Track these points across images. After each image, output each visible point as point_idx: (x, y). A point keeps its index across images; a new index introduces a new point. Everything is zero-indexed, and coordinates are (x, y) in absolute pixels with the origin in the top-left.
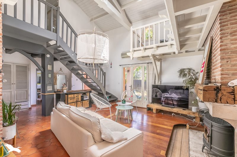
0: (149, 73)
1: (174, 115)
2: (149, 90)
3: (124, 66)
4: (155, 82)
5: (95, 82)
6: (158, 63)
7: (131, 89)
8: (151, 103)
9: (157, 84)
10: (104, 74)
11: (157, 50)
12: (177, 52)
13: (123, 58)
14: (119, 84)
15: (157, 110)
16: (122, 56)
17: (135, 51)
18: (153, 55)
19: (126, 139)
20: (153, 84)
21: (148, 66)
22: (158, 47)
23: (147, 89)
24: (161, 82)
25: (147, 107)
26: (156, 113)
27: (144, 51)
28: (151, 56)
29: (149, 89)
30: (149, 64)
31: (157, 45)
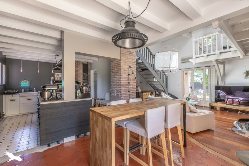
0: (211, 75)
1: (240, 113)
2: (211, 91)
3: (184, 70)
4: (218, 83)
5: (160, 84)
6: (221, 66)
7: (192, 90)
8: (214, 102)
9: (220, 84)
10: (167, 77)
11: (220, 55)
12: (241, 57)
13: (182, 63)
14: (179, 85)
15: (221, 108)
16: (182, 62)
17: (197, 57)
18: (216, 60)
19: (204, 113)
20: (216, 85)
21: (210, 69)
22: (221, 53)
23: (209, 90)
24: (224, 83)
25: (210, 106)
26: (220, 110)
27: (206, 57)
28: (214, 61)
29: (211, 89)
30: (211, 67)
31: (220, 51)
